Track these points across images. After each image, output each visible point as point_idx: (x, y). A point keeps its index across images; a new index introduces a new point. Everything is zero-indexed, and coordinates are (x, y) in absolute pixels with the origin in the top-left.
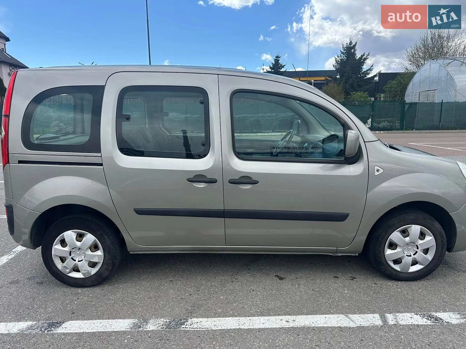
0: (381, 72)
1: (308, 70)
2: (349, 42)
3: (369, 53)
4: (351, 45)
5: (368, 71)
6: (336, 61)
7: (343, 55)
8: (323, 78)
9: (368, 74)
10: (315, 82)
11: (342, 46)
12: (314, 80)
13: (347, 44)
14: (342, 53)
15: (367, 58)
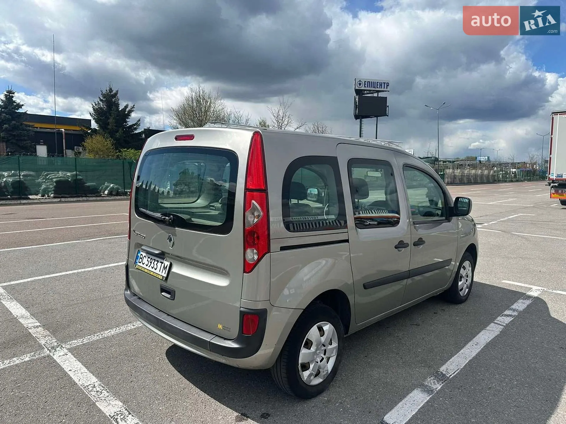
0: (150, 129)
1: (56, 116)
2: (108, 89)
3: (134, 105)
4: (111, 93)
5: (135, 126)
6: (94, 108)
7: (103, 103)
8: (78, 128)
9: (136, 129)
10: (67, 132)
11: (101, 93)
12: (65, 130)
13: (107, 91)
14: (101, 100)
15: (133, 111)
